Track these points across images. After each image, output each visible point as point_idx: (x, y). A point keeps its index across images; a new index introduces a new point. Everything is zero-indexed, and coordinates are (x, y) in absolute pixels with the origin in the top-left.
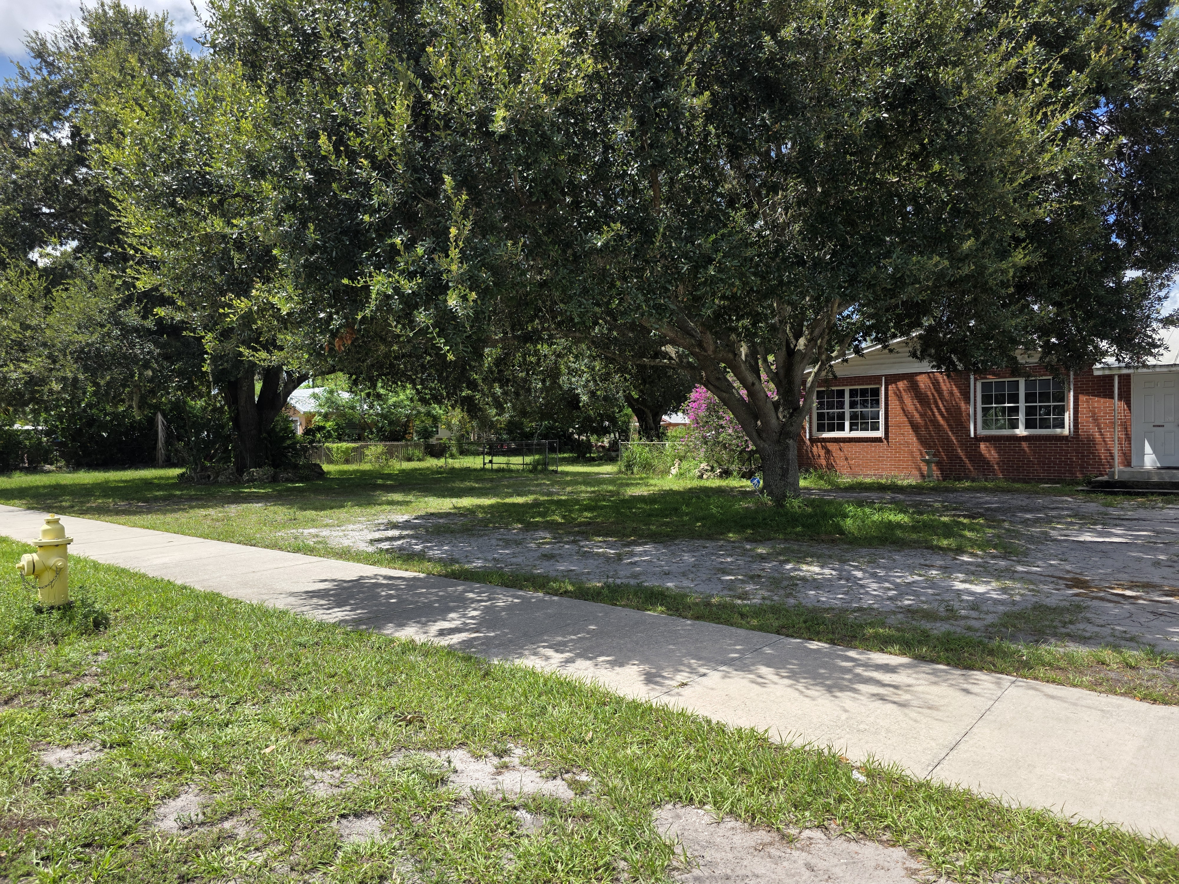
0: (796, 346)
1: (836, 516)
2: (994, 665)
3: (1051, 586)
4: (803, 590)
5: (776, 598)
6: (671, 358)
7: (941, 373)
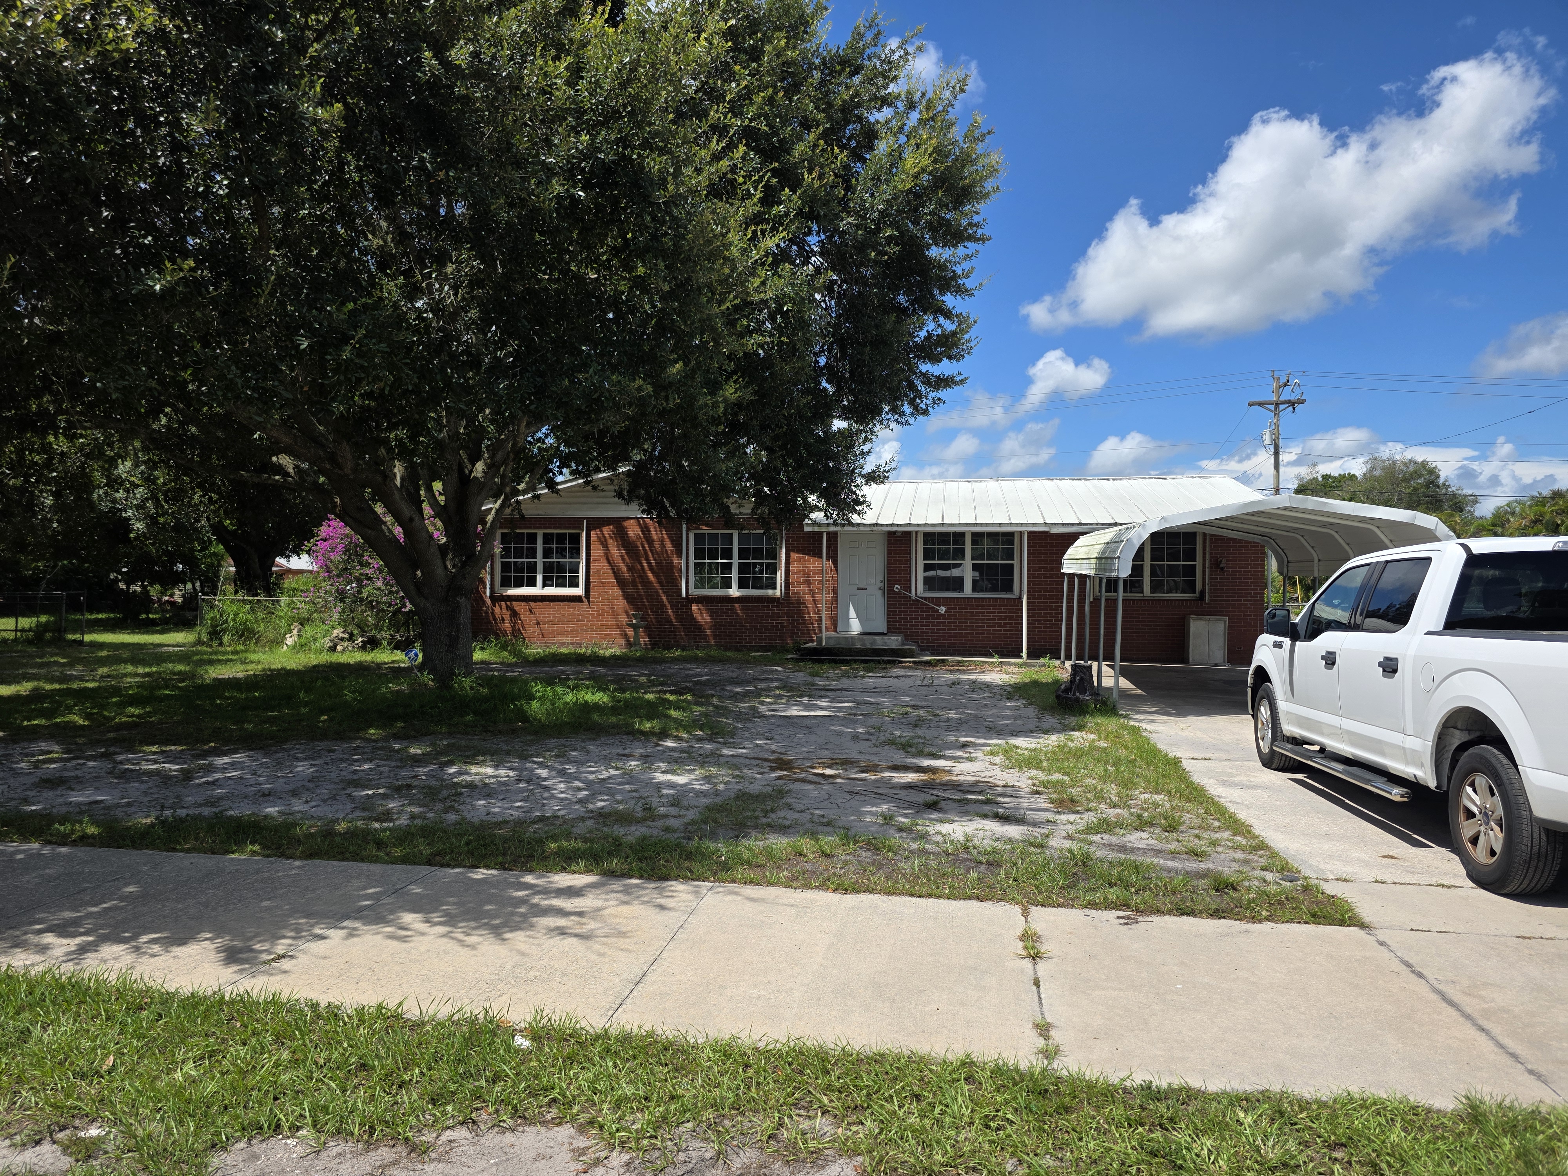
0: (471, 471)
1: (519, 698)
2: (691, 872)
3: (756, 770)
4: (468, 800)
5: (431, 815)
6: (287, 474)
7: (652, 519)
